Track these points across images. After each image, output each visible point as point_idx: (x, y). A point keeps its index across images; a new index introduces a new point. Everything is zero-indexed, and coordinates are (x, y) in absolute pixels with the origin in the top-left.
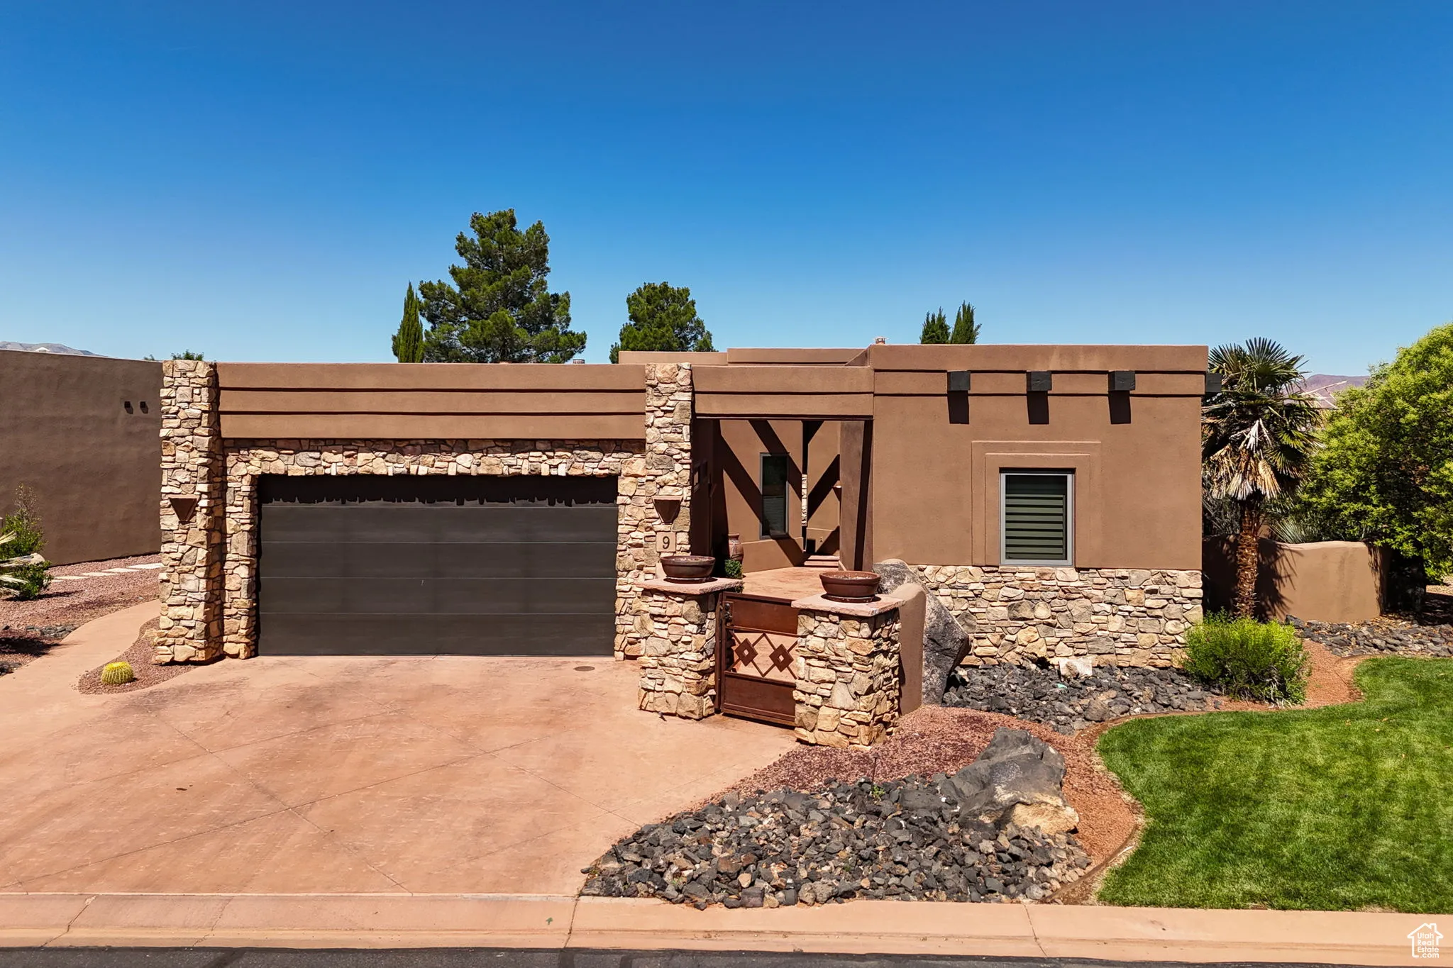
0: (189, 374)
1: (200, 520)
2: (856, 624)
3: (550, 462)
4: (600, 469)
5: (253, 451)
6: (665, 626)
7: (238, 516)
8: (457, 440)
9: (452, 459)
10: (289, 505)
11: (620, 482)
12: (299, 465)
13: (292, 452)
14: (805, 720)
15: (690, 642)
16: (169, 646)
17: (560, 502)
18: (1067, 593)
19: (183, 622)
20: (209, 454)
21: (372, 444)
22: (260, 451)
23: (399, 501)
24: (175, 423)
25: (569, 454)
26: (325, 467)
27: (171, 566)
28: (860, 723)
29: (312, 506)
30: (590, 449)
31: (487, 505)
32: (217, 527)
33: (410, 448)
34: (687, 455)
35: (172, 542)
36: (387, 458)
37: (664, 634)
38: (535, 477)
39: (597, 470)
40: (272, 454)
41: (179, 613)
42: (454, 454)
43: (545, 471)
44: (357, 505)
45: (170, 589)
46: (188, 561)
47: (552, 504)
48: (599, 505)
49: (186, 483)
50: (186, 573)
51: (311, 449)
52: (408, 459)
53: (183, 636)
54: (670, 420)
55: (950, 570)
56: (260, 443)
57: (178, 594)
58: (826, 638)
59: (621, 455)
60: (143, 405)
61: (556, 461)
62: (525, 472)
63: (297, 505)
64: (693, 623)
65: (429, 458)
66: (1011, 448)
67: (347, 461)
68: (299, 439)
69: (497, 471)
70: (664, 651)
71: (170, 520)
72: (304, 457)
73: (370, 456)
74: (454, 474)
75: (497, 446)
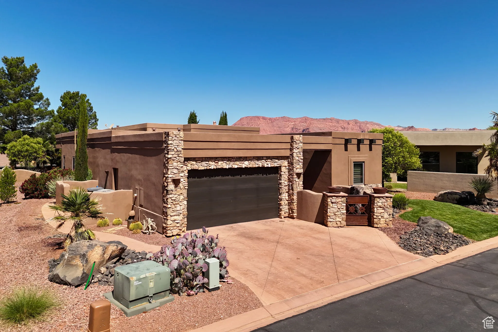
0: (177, 136)
1: (181, 186)
2: (390, 199)
3: (267, 163)
4: (278, 165)
5: (189, 162)
6: (336, 205)
8: (244, 157)
9: (243, 163)
10: (194, 179)
11: (282, 168)
12: (201, 166)
13: (200, 162)
14: (377, 222)
15: (343, 208)
16: (171, 230)
17: (265, 174)
19: (176, 221)
20: (183, 163)
21: (223, 159)
22: (191, 162)
23: (225, 176)
24: (173, 153)
25: (271, 161)
26: (210, 166)
27: (171, 202)
28: (390, 221)
29: (201, 179)
30: (276, 159)
31: (248, 176)
33: (233, 160)
34: (302, 160)
35: (172, 194)
36: (227, 163)
37: (336, 207)
39: (277, 165)
40: (194, 163)
41: (175, 218)
42: (244, 161)
43: (266, 166)
44: (214, 178)
45: (171, 210)
46: (177, 200)
47: (263, 175)
48: (273, 175)
49: (177, 173)
50: (177, 204)
51: (206, 160)
52: (232, 163)
53: (175, 226)
54: (299, 151)
56: (191, 159)
57: (174, 212)
58: (382, 203)
59: (282, 161)
61: (268, 163)
62: (261, 166)
63: (196, 179)
64: (345, 203)
65: (238, 163)
66: (355, 157)
67: (216, 164)
68: (202, 158)
69: (254, 166)
70: (336, 211)
71: (171, 187)
72: (204, 163)
73: (222, 162)
74: (244, 167)
75: (254, 158)
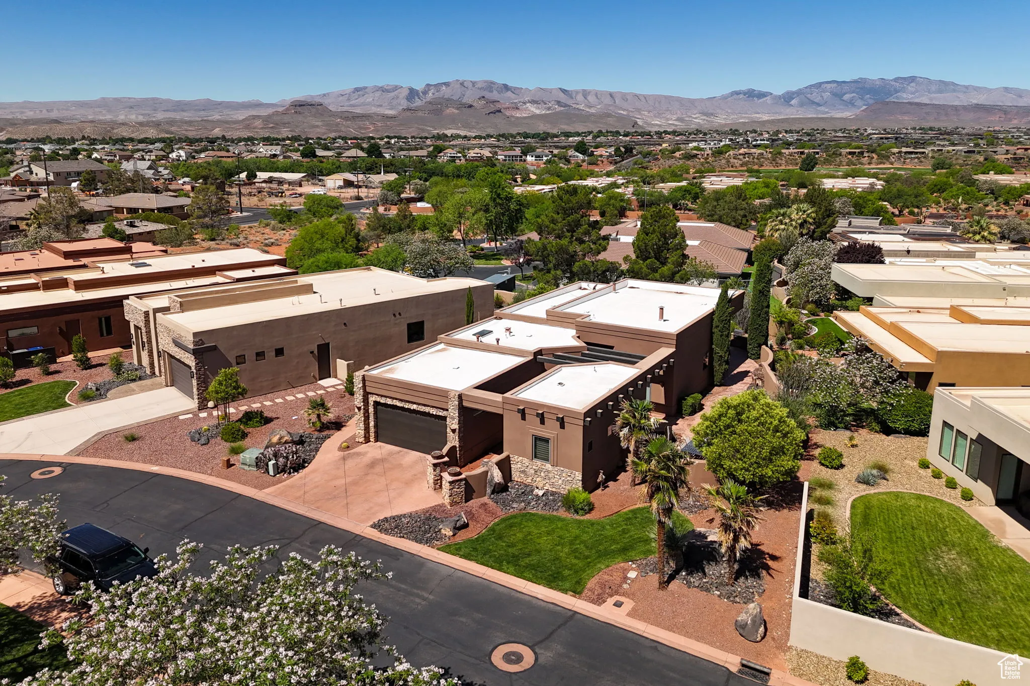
1: (362, 411)
5: (373, 396)
7: (371, 410)
10: (381, 409)
11: (447, 418)
12: (383, 400)
13: (381, 397)
16: (357, 439)
18: (548, 471)
19: (360, 433)
20: (363, 396)
25: (436, 409)
27: (357, 421)
32: (366, 411)
34: (457, 417)
35: (357, 416)
36: (399, 402)
38: (429, 413)
39: (442, 414)
40: (377, 397)
43: (431, 412)
45: (356, 426)
48: (443, 422)
50: (360, 422)
53: (360, 436)
55: (521, 458)
57: (359, 427)
59: (446, 412)
60: (400, 314)
61: (433, 410)
65: (407, 404)
66: (535, 430)
67: (392, 401)
68: (382, 394)
69: (421, 410)
71: (356, 410)
74: (413, 409)
